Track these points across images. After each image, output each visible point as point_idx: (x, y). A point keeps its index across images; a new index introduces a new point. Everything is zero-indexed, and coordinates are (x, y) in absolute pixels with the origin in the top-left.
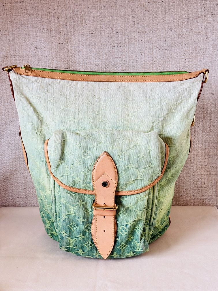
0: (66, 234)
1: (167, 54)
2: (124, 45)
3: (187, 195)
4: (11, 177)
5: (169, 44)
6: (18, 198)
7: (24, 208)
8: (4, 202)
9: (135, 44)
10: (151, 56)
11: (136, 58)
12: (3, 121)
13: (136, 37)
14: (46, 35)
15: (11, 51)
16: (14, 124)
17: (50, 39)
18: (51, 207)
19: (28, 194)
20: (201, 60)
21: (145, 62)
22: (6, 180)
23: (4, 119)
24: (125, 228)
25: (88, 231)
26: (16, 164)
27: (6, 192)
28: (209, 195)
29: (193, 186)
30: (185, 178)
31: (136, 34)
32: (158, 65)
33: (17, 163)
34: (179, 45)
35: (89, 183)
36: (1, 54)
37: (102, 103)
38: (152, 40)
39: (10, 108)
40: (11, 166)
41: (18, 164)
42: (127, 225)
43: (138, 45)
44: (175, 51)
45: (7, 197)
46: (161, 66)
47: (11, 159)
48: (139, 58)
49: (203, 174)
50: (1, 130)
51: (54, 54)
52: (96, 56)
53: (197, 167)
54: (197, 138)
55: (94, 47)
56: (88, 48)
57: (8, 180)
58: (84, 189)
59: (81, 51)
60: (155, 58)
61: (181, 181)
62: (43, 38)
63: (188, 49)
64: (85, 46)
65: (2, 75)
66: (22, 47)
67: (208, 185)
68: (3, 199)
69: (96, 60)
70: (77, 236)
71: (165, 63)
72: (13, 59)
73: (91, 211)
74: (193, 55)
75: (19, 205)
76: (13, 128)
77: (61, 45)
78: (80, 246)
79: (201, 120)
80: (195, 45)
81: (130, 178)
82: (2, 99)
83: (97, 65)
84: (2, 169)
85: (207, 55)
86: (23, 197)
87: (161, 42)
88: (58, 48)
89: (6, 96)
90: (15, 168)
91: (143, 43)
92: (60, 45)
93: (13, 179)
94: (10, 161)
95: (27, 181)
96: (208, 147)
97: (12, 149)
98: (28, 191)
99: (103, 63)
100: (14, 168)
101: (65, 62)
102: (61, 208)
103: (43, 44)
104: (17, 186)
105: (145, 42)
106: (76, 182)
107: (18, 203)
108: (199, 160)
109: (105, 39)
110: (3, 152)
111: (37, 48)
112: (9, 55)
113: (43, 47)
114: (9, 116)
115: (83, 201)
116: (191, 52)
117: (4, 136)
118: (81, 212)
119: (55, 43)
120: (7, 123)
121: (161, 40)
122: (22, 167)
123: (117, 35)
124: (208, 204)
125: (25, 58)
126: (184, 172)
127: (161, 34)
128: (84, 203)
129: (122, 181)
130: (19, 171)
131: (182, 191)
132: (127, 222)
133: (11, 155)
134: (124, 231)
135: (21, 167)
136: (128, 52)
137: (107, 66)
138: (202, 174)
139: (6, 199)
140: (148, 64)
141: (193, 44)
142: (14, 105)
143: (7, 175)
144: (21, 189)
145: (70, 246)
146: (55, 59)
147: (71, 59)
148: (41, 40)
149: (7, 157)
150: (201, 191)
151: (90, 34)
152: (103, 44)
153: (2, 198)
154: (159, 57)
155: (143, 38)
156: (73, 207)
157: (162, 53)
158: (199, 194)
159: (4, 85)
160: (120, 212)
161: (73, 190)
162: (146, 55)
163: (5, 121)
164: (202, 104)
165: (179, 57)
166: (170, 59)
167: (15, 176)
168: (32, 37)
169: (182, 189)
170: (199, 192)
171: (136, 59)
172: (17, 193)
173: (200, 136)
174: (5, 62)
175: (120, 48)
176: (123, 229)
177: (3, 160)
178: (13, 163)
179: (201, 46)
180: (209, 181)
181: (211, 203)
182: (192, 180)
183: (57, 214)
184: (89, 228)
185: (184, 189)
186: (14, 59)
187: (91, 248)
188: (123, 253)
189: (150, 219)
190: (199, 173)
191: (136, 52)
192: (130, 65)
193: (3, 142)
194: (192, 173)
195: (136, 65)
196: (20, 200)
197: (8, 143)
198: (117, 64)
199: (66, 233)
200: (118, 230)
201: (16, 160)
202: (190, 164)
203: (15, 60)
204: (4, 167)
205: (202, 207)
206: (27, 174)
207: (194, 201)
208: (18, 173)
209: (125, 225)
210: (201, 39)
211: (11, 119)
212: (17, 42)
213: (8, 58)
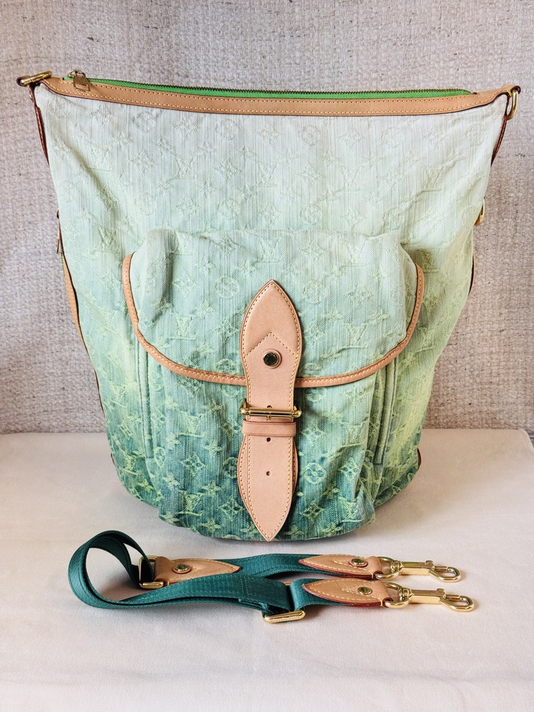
0: (176, 483)
1: (413, 55)
2: (307, 32)
3: (454, 404)
4: (28, 361)
5: (418, 31)
6: (47, 411)
7: (61, 436)
8: (11, 421)
9: (336, 30)
10: (375, 61)
11: (337, 65)
12: (9, 223)
13: (337, 14)
14: (115, 7)
15: (28, 47)
16: (36, 228)
17: (126, 16)
18: (139, 420)
19: (70, 403)
20: (495, 70)
21: (359, 76)
22: (16, 368)
23: (11, 218)
24: (320, 468)
25: (229, 476)
26: (41, 328)
27: (17, 398)
28: (507, 404)
29: (471, 381)
30: (452, 362)
31: (337, 5)
32: (390, 82)
33: (44, 327)
34: (442, 33)
35: (233, 356)
36: (4, 53)
37: (262, 167)
38: (376, 21)
39: (26, 189)
40: (29, 334)
41: (47, 329)
42: (323, 459)
43: (342, 33)
44: (433, 49)
45: (20, 410)
46: (397, 85)
47: (29, 317)
48: (346, 66)
49: (494, 352)
50: (3, 245)
51: (134, 54)
52: (239, 60)
53: (482, 335)
54: (481, 264)
55: (234, 38)
56: (219, 40)
57: (21, 368)
58: (220, 372)
59: (202, 48)
60: (385, 65)
61: (441, 367)
62: (106, 13)
63: (464, 43)
64: (211, 36)
65: (7, 105)
66: (56, 36)
67: (506, 379)
68: (8, 414)
69: (238, 71)
70: (204, 488)
71: (407, 79)
72: (34, 65)
73: (235, 428)
74: (475, 60)
75: (49, 428)
76: (34, 240)
77: (152, 33)
78: (210, 511)
79: (492, 220)
80: (480, 35)
81: (332, 346)
82: (6, 167)
83: (241, 82)
84: (7, 341)
85: (510, 60)
86: (57, 409)
87: (398, 26)
88: (146, 39)
89: (15, 160)
90: (39, 339)
91: (355, 28)
92: (150, 32)
93: (33, 365)
94: (27, 321)
95: (69, 370)
96: (508, 286)
97: (31, 290)
98: (70, 396)
99: (257, 76)
100: (35, 338)
101: (162, 76)
102: (162, 422)
103: (108, 29)
104: (43, 383)
105: (360, 25)
106: (202, 355)
107: (46, 424)
108: (486, 318)
109: (262, 18)
110: (8, 300)
111: (92, 39)
112: (24, 57)
113: (108, 37)
114: (23, 210)
115: (218, 404)
116: (470, 51)
117: (10, 260)
118: (214, 427)
119: (136, 27)
120: (19, 227)
121: (399, 20)
122: (57, 335)
123: (291, 8)
124: (505, 423)
125: (62, 64)
126: (451, 347)
127: (400, 7)
128: (220, 407)
129: (312, 353)
130: (48, 345)
131: (445, 393)
132: (324, 453)
133: (28, 305)
134: (317, 474)
135: (52, 337)
136: (319, 50)
138: (492, 353)
139: (16, 413)
140: (366, 79)
141: (476, 31)
142: (36, 182)
143: (19, 356)
144: (54, 391)
145: (187, 513)
146: (138, 65)
147: (177, 67)
148: (102, 18)
149: (19, 311)
150: (488, 392)
151: (224, 5)
152: (255, 30)
153: (7, 411)
154: (394, 63)
155: (356, 15)
156: (193, 417)
157: (400, 53)
158: (484, 401)
159: (10, 131)
160: (308, 429)
161: (195, 375)
162: (362, 57)
163: (13, 223)
164: (495, 180)
165: (442, 64)
166: (420, 69)
167: (40, 358)
168: (80, 11)
169: (444, 387)
170: (485, 395)
171: (338, 68)
172: (44, 400)
173: (490, 260)
174: (14, 73)
175: (298, 39)
176: (314, 470)
177: (8, 317)
178: (34, 326)
179: (496, 37)
180: (509, 369)
181: (511, 421)
182: (468, 367)
183: (154, 437)
184: (231, 468)
185: (450, 389)
186: (37, 65)
187: (237, 515)
188: (313, 528)
189: (378, 448)
190: (486, 350)
191: (338, 50)
192: (322, 83)
193: (8, 274)
194: (468, 348)
195: (338, 83)
196: (51, 417)
197: (21, 277)
198: (290, 80)
199: (175, 479)
200: (302, 473)
201: (42, 319)
202: (464, 326)
204: (13, 337)
205: (490, 430)
206: (67, 354)
207: (472, 417)
208: (45, 350)
209: (318, 459)
210: (495, 20)
211: (29, 218)
212: (44, 23)
213: (21, 63)
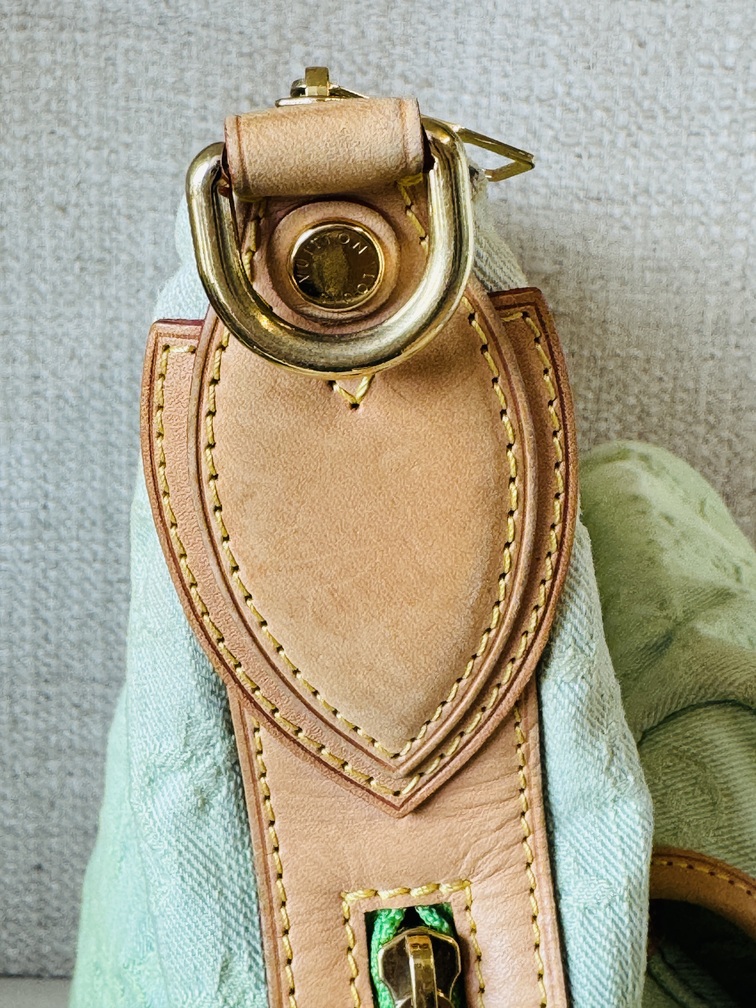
19: (55, 903)
52: (573, 49)
69: (570, 78)
72: (14, 36)
95: (55, 821)
98: (55, 886)
122: (29, 734)
125: (92, 36)
137: (641, 120)
144: (15, 873)
186: (22, 35)
203: (21, 47)
206: (54, 783)
